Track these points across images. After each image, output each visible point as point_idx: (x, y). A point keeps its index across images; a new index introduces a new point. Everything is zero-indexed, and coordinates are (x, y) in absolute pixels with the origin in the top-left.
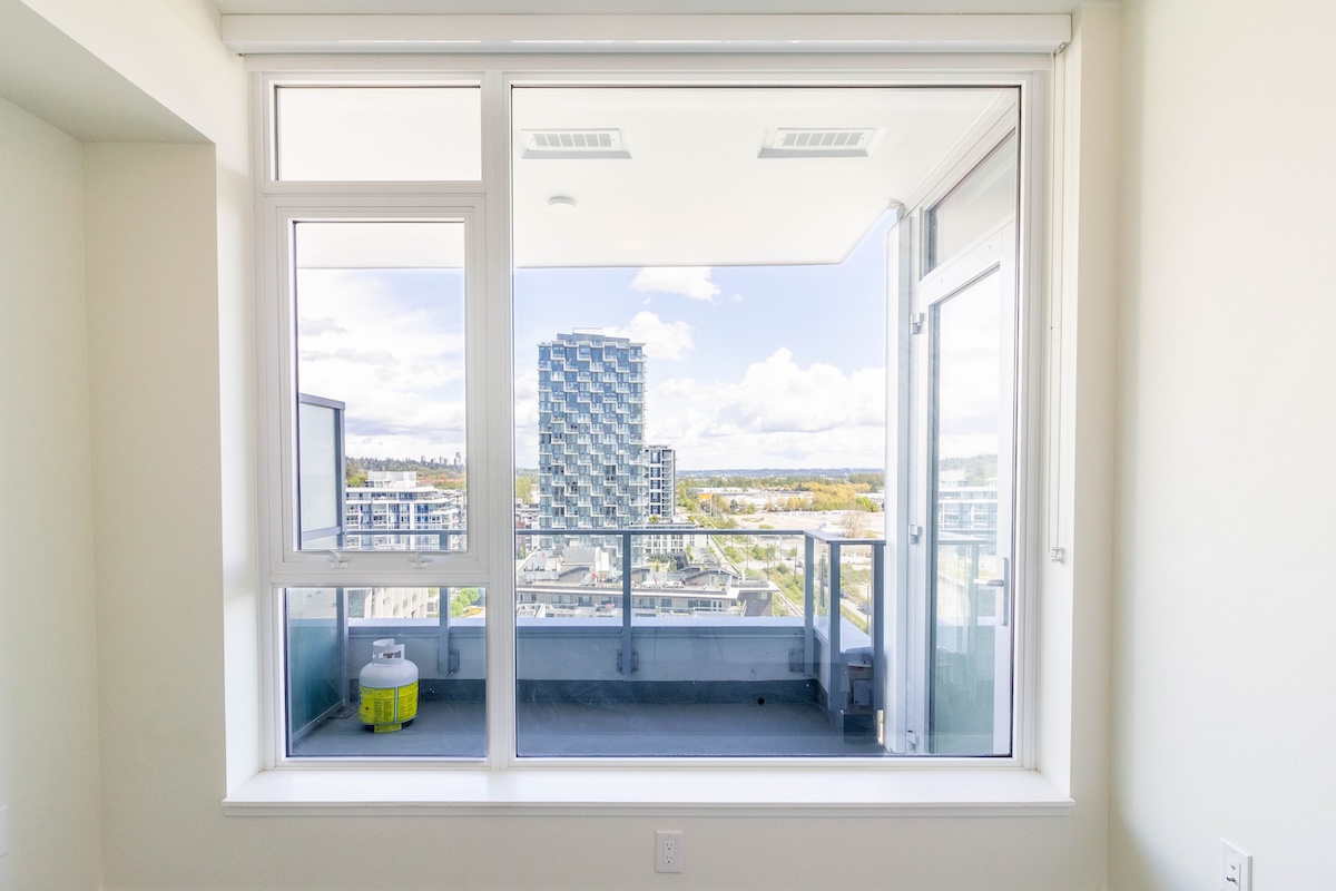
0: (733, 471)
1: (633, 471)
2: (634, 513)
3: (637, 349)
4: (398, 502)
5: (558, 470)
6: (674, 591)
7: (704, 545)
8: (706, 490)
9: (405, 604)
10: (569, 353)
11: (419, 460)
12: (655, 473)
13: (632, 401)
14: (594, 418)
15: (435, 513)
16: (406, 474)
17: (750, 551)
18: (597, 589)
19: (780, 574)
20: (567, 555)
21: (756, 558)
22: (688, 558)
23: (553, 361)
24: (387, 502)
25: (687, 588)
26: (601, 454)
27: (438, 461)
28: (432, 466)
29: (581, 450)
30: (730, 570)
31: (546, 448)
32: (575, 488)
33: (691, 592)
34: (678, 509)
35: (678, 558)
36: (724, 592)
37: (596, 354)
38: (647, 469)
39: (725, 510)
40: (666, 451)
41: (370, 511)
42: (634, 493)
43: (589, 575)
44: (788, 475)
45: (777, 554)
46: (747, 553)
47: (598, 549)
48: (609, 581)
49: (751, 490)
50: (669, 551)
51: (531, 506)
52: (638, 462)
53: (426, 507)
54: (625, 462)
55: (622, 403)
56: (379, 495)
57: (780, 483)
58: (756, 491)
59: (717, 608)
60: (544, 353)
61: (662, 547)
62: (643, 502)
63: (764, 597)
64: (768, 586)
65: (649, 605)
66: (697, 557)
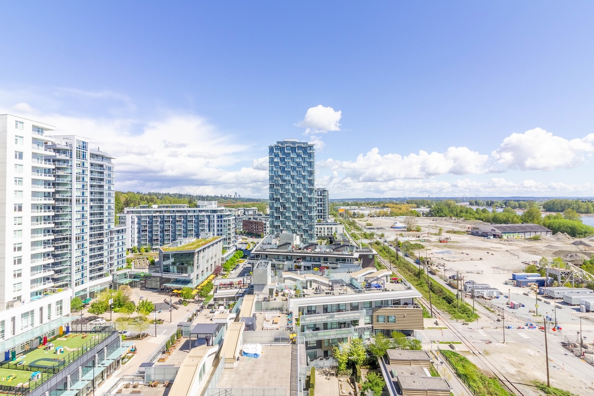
0: (354, 199)
1: (310, 200)
2: (311, 218)
3: (311, 147)
4: (209, 214)
5: (277, 200)
6: (329, 254)
8: (342, 207)
9: (212, 258)
10: (282, 149)
11: (220, 196)
12: (319, 200)
13: (309, 169)
14: (293, 177)
15: (225, 219)
16: (213, 202)
17: (362, 235)
18: (295, 253)
19: (376, 245)
20: (281, 237)
21: (365, 238)
22: (335, 238)
23: (275, 153)
24: (205, 214)
26: (296, 192)
27: (228, 196)
28: (225, 198)
29: (287, 191)
30: (354, 244)
31: (272, 190)
32: (285, 208)
33: (336, 254)
34: (330, 216)
35: (330, 238)
36: (352, 255)
37: (293, 149)
38: (316, 198)
39: (351, 216)
40: (324, 191)
41: (198, 218)
42: (310, 209)
43: (291, 246)
44: (378, 201)
45: (375, 236)
47: (294, 235)
48: (300, 249)
49: (362, 207)
50: (326, 235)
51: (266, 215)
52: (312, 196)
53: (221, 216)
54: (306, 196)
55: (305, 170)
56: (202, 211)
57: (375, 204)
58: (364, 208)
59: (349, 262)
60: (271, 149)
61: (323, 233)
62: (314, 214)
63: (371, 257)
64: (372, 252)
65: (318, 260)
66: (339, 238)
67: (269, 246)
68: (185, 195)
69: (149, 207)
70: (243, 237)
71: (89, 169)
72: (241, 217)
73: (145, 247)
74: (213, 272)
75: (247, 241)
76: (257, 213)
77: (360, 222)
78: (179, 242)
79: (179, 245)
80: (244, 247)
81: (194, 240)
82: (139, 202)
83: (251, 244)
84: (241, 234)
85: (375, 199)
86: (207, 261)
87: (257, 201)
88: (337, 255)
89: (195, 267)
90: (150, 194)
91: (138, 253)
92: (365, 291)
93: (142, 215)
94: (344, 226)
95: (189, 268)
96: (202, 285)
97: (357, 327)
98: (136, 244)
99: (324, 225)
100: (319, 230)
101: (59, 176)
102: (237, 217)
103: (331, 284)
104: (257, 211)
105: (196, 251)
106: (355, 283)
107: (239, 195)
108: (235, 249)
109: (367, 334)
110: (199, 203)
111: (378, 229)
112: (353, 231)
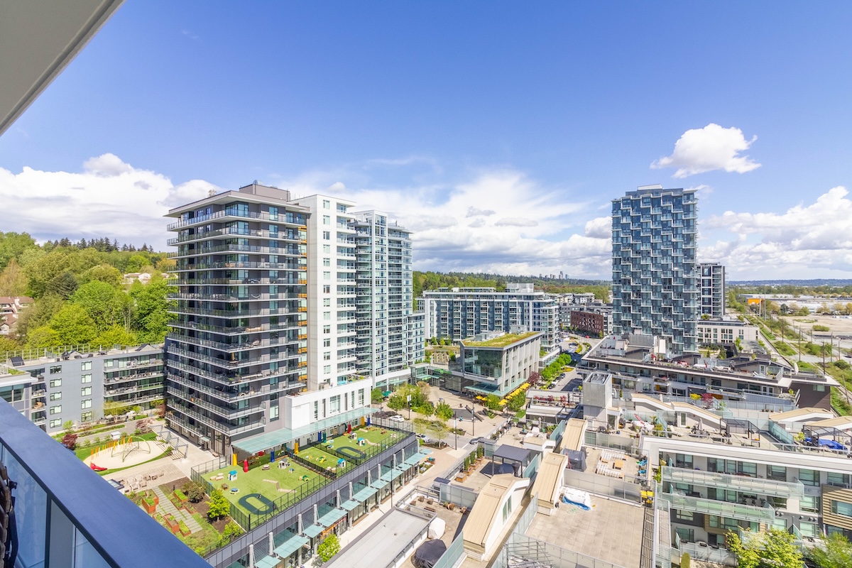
0: (783, 281)
1: (687, 282)
2: (688, 312)
3: (689, 195)
4: (523, 301)
5: (626, 282)
6: (723, 375)
7: (754, 339)
8: (755, 296)
9: (526, 360)
10: (634, 204)
11: (538, 277)
12: (706, 283)
13: (685, 232)
14: (654, 246)
15: (544, 308)
16: (528, 285)
17: (803, 347)
18: (656, 366)
19: (837, 369)
20: (631, 340)
21: (809, 353)
22: (738, 348)
23: (622, 211)
24: (517, 301)
25: (735, 373)
26: (659, 271)
27: (549, 277)
28: (546, 279)
29: (644, 268)
30: (780, 361)
31: (617, 267)
32: (639, 294)
33: (738, 376)
34: (727, 310)
35: (728, 348)
36: (774, 380)
37: (655, 202)
38: (699, 280)
39: (775, 312)
40: (716, 267)
41: (508, 306)
42: (688, 298)
43: (649, 355)
44: (847, 284)
45: (834, 351)
46: (799, 348)
47: (655, 337)
48: (665, 361)
49: (802, 297)
50: (719, 340)
51: (608, 305)
52: (690, 275)
53: (539, 305)
54: (680, 276)
55: (677, 234)
56: (513, 296)
57: (836, 291)
58: (808, 297)
59: (768, 393)
60: (616, 205)
61: (712, 338)
62: (695, 305)
63: (821, 389)
64: (825, 380)
65: (700, 383)
66: (746, 348)
67: (611, 352)
68: (492, 276)
69: (449, 290)
70: (571, 335)
71: (387, 247)
72: (568, 306)
73: (445, 339)
74: (527, 379)
75: (578, 341)
76: (593, 301)
77: (797, 324)
78: (483, 336)
79: (484, 340)
80: (572, 350)
81: (503, 334)
82: (439, 284)
83: (583, 346)
84: (569, 330)
85: (838, 281)
86: (520, 364)
87: (594, 283)
88: (741, 377)
89: (504, 371)
90: (451, 274)
91: (438, 345)
92: (803, 450)
93: (442, 300)
94: (758, 329)
95: (496, 370)
96: (512, 394)
97: (781, 510)
98: (435, 335)
99: (714, 324)
100: (704, 333)
101: (360, 256)
102: (562, 307)
103: (724, 424)
104: (593, 298)
105: (505, 349)
106: (778, 430)
107: (566, 275)
108: (558, 350)
109: (806, 529)
110: (510, 286)
111: (843, 338)
112: (779, 339)
